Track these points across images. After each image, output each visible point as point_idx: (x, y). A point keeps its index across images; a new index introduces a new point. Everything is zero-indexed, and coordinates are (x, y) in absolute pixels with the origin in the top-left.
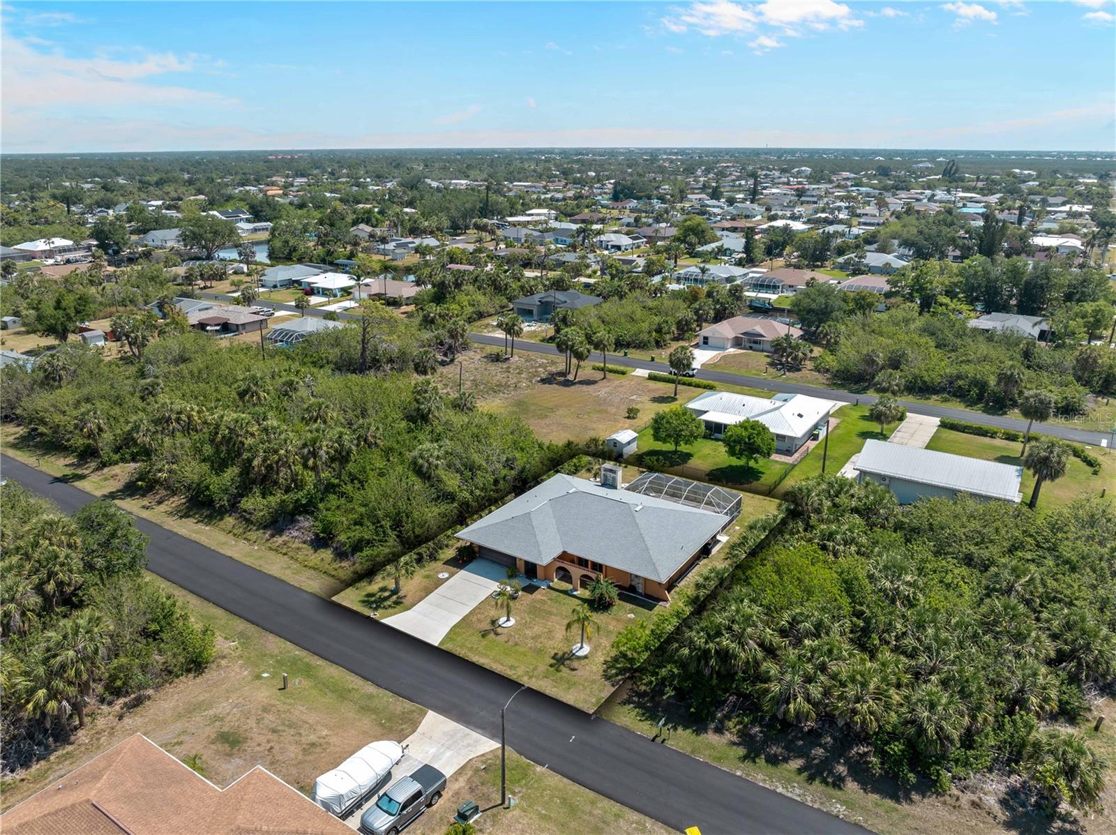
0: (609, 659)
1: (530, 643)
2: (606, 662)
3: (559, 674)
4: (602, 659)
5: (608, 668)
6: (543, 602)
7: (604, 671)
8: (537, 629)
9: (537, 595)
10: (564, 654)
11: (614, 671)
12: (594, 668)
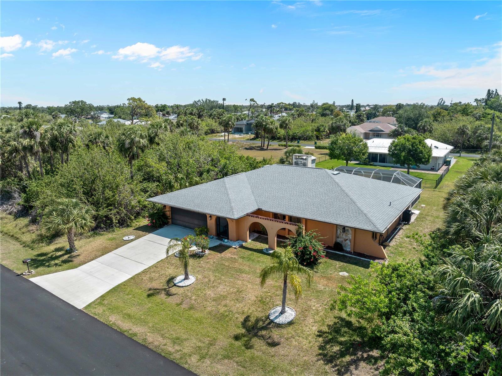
0: (325, 329)
1: (210, 307)
2: (321, 334)
3: (248, 353)
4: (315, 329)
5: (327, 342)
6: (234, 261)
7: (321, 348)
8: (222, 289)
9: (227, 254)
10: (257, 321)
11: (336, 348)
12: (305, 342)
